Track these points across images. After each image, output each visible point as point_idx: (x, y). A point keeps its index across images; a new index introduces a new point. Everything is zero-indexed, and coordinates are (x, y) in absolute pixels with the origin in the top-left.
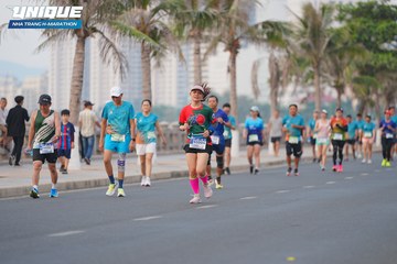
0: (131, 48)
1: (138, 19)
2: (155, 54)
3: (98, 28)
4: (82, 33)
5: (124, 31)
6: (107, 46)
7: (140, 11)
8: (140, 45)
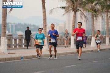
0: (89, 15)
1: (91, 7)
2: (95, 16)
3: (80, 9)
4: (75, 11)
5: (87, 10)
6: (82, 14)
7: (91, 4)
8: (91, 14)
